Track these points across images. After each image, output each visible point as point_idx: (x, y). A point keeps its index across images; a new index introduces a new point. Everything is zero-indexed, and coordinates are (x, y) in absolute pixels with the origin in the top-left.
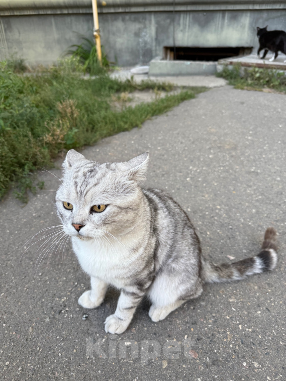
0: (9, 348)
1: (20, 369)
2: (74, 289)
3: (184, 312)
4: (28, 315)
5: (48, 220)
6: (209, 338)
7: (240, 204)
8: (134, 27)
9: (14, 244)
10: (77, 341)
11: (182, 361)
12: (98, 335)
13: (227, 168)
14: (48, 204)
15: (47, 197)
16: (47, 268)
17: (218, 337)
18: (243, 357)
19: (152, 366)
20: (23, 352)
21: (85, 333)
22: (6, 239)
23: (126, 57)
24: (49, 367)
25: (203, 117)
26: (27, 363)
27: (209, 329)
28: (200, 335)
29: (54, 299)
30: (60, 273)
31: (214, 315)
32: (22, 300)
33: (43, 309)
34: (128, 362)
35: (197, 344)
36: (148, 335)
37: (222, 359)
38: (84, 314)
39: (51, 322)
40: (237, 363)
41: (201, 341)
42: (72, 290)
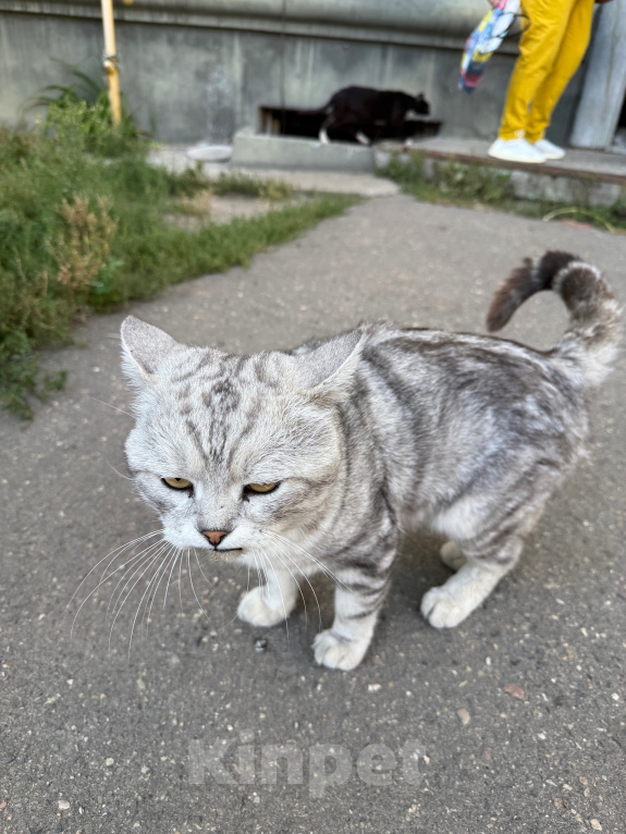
0: (101, 730)
1: (144, 770)
2: (213, 593)
5: (98, 454)
6: (533, 658)
8: (196, 58)
9: (29, 507)
10: (259, 695)
11: (496, 706)
12: (303, 678)
14: (86, 421)
15: (77, 407)
17: (549, 656)
18: (608, 685)
19: (439, 725)
20: (139, 733)
21: (273, 679)
22: (6, 498)
23: (177, 123)
25: (375, 252)
26: (157, 756)
27: (527, 641)
28: (515, 655)
29: (175, 617)
31: (527, 615)
33: (156, 640)
34: (387, 724)
35: (514, 672)
36: (410, 665)
37: (571, 693)
38: (255, 640)
39: (185, 665)
40: (602, 696)
41: (519, 665)
42: (209, 594)
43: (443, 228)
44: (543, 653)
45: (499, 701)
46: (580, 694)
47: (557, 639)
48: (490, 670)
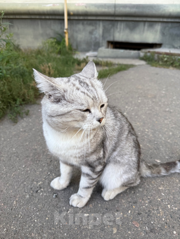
1: (5, 230)
2: (47, 177)
3: (127, 195)
4: (13, 192)
6: (147, 213)
7: (161, 129)
8: (89, 28)
9: (6, 147)
10: (49, 211)
11: (128, 228)
12: (64, 208)
13: (150, 108)
14: (31, 124)
15: (30, 120)
16: (29, 162)
17: (153, 213)
18: (173, 227)
20: (8, 218)
21: (55, 207)
22: (1, 143)
24: (27, 229)
25: (133, 80)
26: (11, 226)
27: (146, 207)
28: (140, 211)
29: (33, 183)
30: (38, 166)
31: (149, 197)
32: (9, 183)
33: (25, 189)
34: (87, 228)
35: (138, 217)
36: (101, 209)
37: (158, 228)
38: (54, 193)
39: (30, 198)
40: (169, 231)
41: (141, 215)
42: (46, 177)
43: (157, 74)
44: (151, 212)
46: (161, 229)
47: (158, 208)
48: (129, 215)
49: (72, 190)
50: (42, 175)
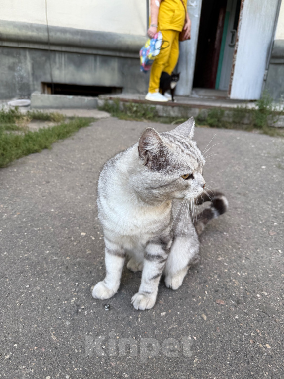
0: (39, 364)
1: (67, 377)
2: (77, 290)
3: (192, 277)
6: (223, 288)
10: (113, 329)
12: (131, 317)
17: (229, 285)
19: (195, 323)
20: (60, 361)
21: (117, 321)
25: (108, 140)
27: (219, 282)
28: (216, 288)
30: (51, 280)
31: (215, 271)
34: (173, 328)
35: (218, 295)
36: (175, 301)
38: (104, 306)
39: (73, 324)
41: (219, 292)
42: (75, 290)
43: (134, 129)
44: (226, 285)
45: (215, 308)
46: (245, 298)
47: (230, 279)
48: (208, 296)
49: (125, 292)
50: (67, 290)
